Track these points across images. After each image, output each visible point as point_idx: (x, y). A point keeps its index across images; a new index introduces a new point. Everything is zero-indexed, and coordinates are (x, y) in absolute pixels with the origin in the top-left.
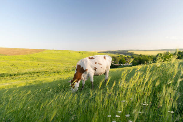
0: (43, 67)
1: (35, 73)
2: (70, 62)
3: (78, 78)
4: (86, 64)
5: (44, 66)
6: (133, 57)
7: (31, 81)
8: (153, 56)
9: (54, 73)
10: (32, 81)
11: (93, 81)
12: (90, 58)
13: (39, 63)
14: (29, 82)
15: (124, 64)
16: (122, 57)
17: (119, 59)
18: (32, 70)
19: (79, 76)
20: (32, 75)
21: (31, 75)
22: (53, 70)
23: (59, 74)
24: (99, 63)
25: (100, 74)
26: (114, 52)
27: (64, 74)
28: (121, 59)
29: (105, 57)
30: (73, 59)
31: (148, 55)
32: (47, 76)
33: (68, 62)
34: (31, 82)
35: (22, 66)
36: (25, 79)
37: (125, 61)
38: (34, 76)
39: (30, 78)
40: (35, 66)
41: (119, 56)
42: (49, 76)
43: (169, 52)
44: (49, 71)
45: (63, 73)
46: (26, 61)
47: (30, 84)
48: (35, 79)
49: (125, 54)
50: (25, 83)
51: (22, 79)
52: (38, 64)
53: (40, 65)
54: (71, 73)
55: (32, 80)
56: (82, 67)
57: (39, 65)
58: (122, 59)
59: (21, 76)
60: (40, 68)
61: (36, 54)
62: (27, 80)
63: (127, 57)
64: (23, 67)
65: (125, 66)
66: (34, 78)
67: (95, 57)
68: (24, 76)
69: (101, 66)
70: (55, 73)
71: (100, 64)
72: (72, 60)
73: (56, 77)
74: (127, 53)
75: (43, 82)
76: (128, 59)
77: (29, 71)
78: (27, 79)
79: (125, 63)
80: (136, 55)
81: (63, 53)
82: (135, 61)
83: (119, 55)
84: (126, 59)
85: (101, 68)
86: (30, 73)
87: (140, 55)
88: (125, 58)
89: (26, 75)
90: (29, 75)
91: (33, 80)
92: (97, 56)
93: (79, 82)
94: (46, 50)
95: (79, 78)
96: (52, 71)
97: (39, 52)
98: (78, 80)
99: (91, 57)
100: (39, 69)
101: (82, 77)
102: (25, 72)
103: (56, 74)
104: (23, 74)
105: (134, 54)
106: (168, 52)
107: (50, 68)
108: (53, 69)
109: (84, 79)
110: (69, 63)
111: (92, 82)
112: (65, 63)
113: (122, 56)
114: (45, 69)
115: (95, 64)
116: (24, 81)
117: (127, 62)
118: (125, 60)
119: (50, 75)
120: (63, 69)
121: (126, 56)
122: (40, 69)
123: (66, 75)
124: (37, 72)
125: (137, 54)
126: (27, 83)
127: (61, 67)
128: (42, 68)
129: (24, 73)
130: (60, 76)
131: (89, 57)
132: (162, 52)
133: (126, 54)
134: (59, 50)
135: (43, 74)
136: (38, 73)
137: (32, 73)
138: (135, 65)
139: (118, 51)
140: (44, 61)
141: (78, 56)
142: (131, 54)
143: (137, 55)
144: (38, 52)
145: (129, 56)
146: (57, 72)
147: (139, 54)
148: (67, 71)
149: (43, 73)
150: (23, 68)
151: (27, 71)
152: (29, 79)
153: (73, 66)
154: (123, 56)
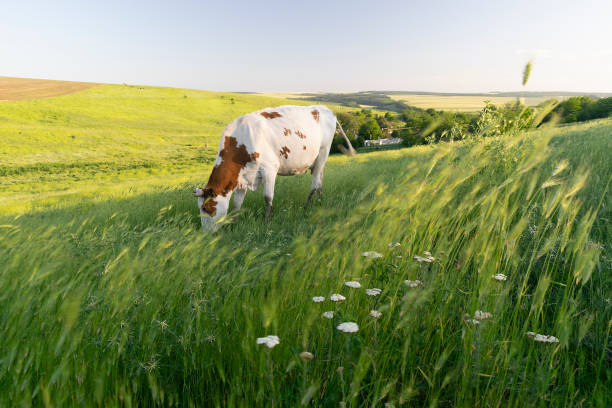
0: (91, 148)
1: (62, 167)
2: (190, 132)
3: (227, 181)
4: (255, 135)
5: (97, 142)
6: (404, 118)
7: (49, 195)
8: (469, 115)
9: (134, 170)
10: (55, 197)
11: (272, 195)
12: (266, 115)
13: (76, 132)
14: (43, 199)
15: (375, 142)
16: (369, 116)
17: (357, 123)
18: (50, 158)
19: (229, 175)
20: (53, 176)
21: (47, 176)
22: (128, 158)
23: (150, 172)
24: (298, 133)
25: (298, 169)
26: (343, 100)
27: (169, 174)
28: (364, 122)
29: (315, 113)
30: (199, 121)
31: (454, 111)
32: (109, 178)
33: (180, 132)
34: (52, 201)
35: (13, 142)
36: (28, 192)
37: (379, 130)
38: (59, 180)
39: (46, 187)
40: (62, 144)
41: (357, 114)
42: (116, 181)
43: (523, 101)
44: (116, 160)
45: (164, 171)
46: (25, 123)
47: (49, 206)
48: (65, 189)
49: (380, 106)
50: (29, 203)
51: (17, 188)
52: (73, 137)
53: (81, 142)
54: (193, 168)
55: (53, 194)
56: (239, 143)
57: (75, 141)
58: (370, 123)
59: (10, 179)
60: (81, 150)
61: (63, 97)
62: (33, 193)
63: (386, 116)
64: (17, 148)
65: (378, 148)
66: (62, 185)
67: (282, 111)
68: (21, 178)
69: (304, 142)
70: (135, 167)
71: (302, 136)
72: (194, 123)
73: (141, 183)
74: (387, 101)
75: (97, 200)
76: (388, 123)
77: (41, 162)
78: (35, 190)
79: (378, 136)
80: (415, 109)
81: (163, 99)
82: (411, 132)
83: (359, 110)
84: (380, 124)
85: (305, 148)
86: (45, 169)
87: (430, 111)
88: (379, 120)
89: (29, 174)
90: (42, 173)
91: (59, 194)
92: (289, 109)
93: (230, 194)
94: (97, 85)
95: (230, 183)
96: (125, 161)
97: (74, 91)
98: (227, 189)
99: (269, 110)
100: (79, 155)
101: (241, 180)
102: (24, 163)
103: (142, 172)
104: (17, 173)
105: (410, 108)
106: (518, 103)
107: (118, 153)
108: (127, 154)
109: (245, 186)
110: (185, 135)
111: (267, 199)
112: (169, 135)
113: (369, 111)
114: (98, 154)
115: (286, 134)
116: (25, 196)
117: (384, 134)
118: (379, 127)
119: (121, 177)
120: (165, 155)
121: (382, 114)
122: (81, 155)
123: (175, 175)
124: (72, 166)
125: (418, 106)
126: (35, 204)
127: (158, 147)
128: (86, 151)
129: (22, 169)
130: (153, 180)
131: (263, 111)
132: (500, 103)
133: (382, 105)
134: (149, 88)
135: (93, 173)
136: (76, 169)
137: (52, 169)
138: (411, 146)
139: (356, 95)
140: (94, 126)
141: (217, 108)
142: (399, 106)
143: (420, 110)
144: (68, 93)
145: (393, 114)
146: (146, 166)
147: (425, 107)
148: (178, 161)
149: (92, 168)
150: (15, 151)
151: (33, 162)
152: (43, 191)
153: (202, 145)
154: (374, 112)
